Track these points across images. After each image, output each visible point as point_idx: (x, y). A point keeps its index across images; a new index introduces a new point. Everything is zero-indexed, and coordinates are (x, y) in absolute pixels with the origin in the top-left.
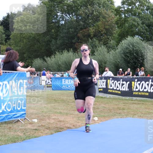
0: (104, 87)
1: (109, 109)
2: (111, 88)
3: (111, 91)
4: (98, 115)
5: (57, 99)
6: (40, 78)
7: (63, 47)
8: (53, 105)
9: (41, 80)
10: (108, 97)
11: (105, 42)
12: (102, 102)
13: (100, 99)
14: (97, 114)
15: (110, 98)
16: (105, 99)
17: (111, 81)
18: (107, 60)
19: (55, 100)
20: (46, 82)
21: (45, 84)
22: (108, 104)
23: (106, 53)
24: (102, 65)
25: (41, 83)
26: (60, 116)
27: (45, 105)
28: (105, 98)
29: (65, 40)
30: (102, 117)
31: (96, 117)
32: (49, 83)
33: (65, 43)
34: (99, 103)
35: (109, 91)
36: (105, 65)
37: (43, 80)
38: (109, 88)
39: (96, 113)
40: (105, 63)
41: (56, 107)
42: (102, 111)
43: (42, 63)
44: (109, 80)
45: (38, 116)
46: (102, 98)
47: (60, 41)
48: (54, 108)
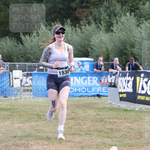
0: (130, 90)
1: (138, 132)
2: (143, 92)
3: (142, 98)
4: (118, 143)
5: (41, 114)
6: (11, 73)
7: (53, 16)
8: (34, 124)
9: (13, 78)
10: (137, 109)
11: (133, 6)
12: (125, 119)
13: (121, 114)
14: (117, 141)
15: (141, 112)
16: (132, 113)
17: (142, 79)
18: (136, 41)
19: (38, 115)
20: (21, 81)
21: (20, 86)
22: (136, 123)
23: (134, 27)
24: (126, 49)
25: (11, 84)
26: (46, 145)
27: (20, 125)
28: (131, 110)
29: (57, 4)
30: (125, 146)
31: (115, 146)
32: (26, 83)
33: (58, 10)
34: (121, 121)
35: (139, 97)
36: (132, 49)
37: (15, 78)
38: (139, 92)
39: (115, 140)
40: (132, 46)
41: (41, 128)
42: (125, 135)
43: (15, 46)
44: (138, 78)
45: (5, 145)
46: (126, 110)
47: (48, 4)
48: (36, 130)
